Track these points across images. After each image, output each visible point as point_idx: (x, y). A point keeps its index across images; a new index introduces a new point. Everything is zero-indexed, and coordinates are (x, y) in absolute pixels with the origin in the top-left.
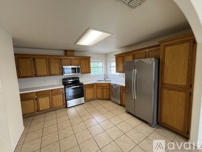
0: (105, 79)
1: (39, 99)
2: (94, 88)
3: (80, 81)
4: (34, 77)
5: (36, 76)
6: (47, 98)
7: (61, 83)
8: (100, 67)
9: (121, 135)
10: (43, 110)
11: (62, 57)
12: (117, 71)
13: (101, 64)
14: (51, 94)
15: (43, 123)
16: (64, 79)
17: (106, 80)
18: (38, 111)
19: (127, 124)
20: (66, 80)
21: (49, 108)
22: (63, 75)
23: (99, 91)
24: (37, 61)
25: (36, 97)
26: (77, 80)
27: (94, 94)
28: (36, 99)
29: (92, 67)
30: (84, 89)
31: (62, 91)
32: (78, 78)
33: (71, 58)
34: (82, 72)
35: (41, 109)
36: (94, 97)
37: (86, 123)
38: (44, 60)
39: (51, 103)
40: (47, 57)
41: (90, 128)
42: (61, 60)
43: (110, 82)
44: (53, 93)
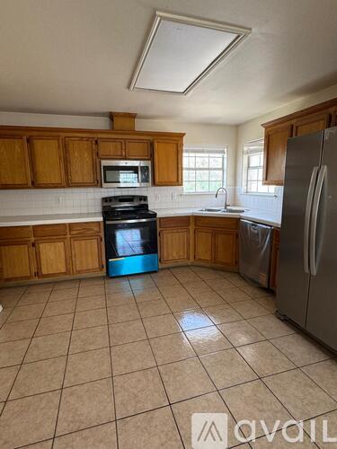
0: (226, 205)
1: (41, 246)
2: (188, 231)
3: (150, 208)
4: (29, 188)
5: (35, 185)
6: (60, 244)
7: (99, 209)
8: (215, 169)
9: (245, 379)
10: (48, 276)
11: (99, 136)
12: (267, 180)
13: (216, 160)
14: (69, 236)
15: (44, 305)
16: (105, 200)
17: (228, 208)
18: (37, 274)
19: (277, 352)
20: (110, 201)
21: (63, 270)
22: (101, 187)
23: (205, 239)
24: (38, 144)
25: (33, 239)
26: (142, 202)
27: (188, 249)
28: (33, 245)
29: (189, 169)
30: (159, 229)
31: (96, 229)
32: (145, 198)
33: (125, 137)
34: (157, 180)
35: (44, 271)
36: (188, 258)
37: (147, 324)
38: (54, 143)
39: (69, 260)
40: (63, 135)
41: (157, 340)
42: (96, 142)
43: (241, 214)
44: (75, 232)
